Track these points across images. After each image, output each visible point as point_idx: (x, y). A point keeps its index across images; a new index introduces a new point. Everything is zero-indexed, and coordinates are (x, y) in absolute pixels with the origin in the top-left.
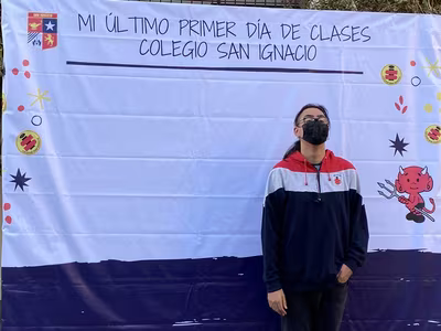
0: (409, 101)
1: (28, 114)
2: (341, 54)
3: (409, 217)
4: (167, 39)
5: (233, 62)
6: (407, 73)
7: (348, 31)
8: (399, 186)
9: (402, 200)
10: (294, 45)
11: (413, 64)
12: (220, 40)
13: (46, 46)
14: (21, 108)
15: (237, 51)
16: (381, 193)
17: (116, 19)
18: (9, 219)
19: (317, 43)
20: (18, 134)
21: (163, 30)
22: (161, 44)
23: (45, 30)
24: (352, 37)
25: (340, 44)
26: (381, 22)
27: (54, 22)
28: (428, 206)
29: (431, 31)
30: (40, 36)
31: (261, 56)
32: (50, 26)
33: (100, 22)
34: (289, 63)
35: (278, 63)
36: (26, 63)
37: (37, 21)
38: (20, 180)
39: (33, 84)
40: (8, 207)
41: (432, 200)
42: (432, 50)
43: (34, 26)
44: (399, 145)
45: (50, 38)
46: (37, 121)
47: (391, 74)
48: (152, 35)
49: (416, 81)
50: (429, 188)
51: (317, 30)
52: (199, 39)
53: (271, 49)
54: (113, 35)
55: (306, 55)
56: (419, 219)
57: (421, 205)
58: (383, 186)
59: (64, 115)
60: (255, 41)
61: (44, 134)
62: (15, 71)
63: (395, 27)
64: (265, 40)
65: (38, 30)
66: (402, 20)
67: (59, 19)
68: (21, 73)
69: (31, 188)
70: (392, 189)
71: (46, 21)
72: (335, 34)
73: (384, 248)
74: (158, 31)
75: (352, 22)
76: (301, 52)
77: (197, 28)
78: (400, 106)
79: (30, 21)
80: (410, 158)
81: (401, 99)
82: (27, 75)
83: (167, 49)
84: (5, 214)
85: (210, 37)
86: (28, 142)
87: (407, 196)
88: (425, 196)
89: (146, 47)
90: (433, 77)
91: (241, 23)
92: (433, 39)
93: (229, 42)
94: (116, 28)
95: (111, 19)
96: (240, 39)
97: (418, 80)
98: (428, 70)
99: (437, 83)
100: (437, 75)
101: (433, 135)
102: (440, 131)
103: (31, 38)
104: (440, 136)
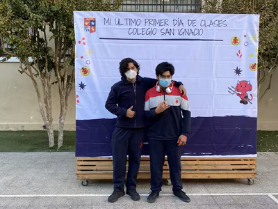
0: (243, 52)
1: (85, 59)
2: (214, 32)
3: (241, 102)
4: (139, 27)
5: (167, 36)
6: (242, 40)
7: (217, 22)
8: (237, 89)
9: (238, 95)
10: (193, 29)
11: (245, 36)
12: (161, 28)
13: (91, 31)
14: (82, 57)
15: (169, 32)
16: (229, 92)
17: (119, 20)
18: (78, 101)
19: (204, 28)
20: (81, 68)
21: (138, 24)
22: (137, 29)
23: (91, 25)
24: (219, 25)
25: (213, 28)
27: (94, 21)
28: (250, 97)
29: (254, 21)
30: (89, 28)
31: (179, 34)
32: (93, 23)
33: (112, 21)
34: (191, 37)
35: (186, 37)
36: (83, 39)
37: (87, 21)
38: (82, 86)
39: (86, 47)
40: (78, 96)
41: (251, 95)
42: (254, 30)
43: (87, 23)
44: (238, 71)
45: (93, 28)
46: (88, 62)
47: (235, 41)
48: (133, 26)
49: (246, 44)
50: (250, 90)
51: (203, 23)
52: (153, 27)
53: (183, 30)
54: (118, 27)
55: (199, 33)
56: (246, 103)
57: (246, 97)
58: (230, 89)
59: (98, 60)
60: (177, 27)
61: (91, 68)
62: (79, 42)
63: (238, 20)
64: (181, 27)
65: (88, 25)
66: (241, 17)
67: (97, 20)
69: (87, 89)
70: (234, 90)
71: (91, 21)
72: (212, 24)
73: (230, 115)
74: (136, 24)
75: (218, 19)
76: (196, 32)
77: (152, 23)
78: (239, 54)
79: (85, 22)
80: (242, 77)
81: (239, 52)
82: (84, 43)
83: (140, 32)
84: (77, 99)
85: (158, 26)
86: (85, 71)
87: (240, 93)
88: (248, 93)
89: (131, 31)
90: (253, 42)
91: (171, 20)
92: (255, 25)
93: (166, 28)
94: (119, 24)
95: (117, 20)
96: (171, 27)
97: (248, 43)
98: (251, 39)
99: (256, 45)
100: (256, 41)
101: (253, 67)
102: (257, 66)
103: (85, 28)
104: (257, 68)
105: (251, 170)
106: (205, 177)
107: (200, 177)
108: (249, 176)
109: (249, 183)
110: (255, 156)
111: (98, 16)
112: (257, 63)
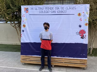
1: (24, 22)
3: (81, 38)
4: (43, 10)
5: (53, 13)
6: (82, 14)
7: (72, 8)
8: (80, 33)
9: (80, 35)
10: (63, 10)
11: (83, 13)
12: (51, 10)
13: (27, 12)
14: (23, 21)
15: (54, 12)
16: (76, 34)
18: (22, 36)
19: (67, 10)
22: (42, 11)
23: (27, 10)
25: (71, 10)
26: (78, 6)
27: (28, 9)
28: (85, 36)
29: (87, 7)
30: (26, 11)
31: (58, 12)
33: (34, 9)
34: (62, 13)
35: (60, 13)
36: (24, 15)
38: (23, 31)
39: (25, 18)
41: (85, 35)
42: (87, 10)
43: (25, 10)
44: (80, 26)
45: (27, 11)
46: (25, 23)
47: (79, 15)
48: (41, 10)
49: (84, 16)
50: (85, 33)
51: (67, 8)
52: (48, 10)
53: (59, 11)
54: (36, 10)
57: (83, 36)
58: (77, 33)
59: (29, 22)
60: (57, 10)
61: (26, 25)
63: (81, 7)
66: (82, 5)
68: (23, 16)
69: (25, 32)
70: (78, 33)
71: (27, 9)
72: (70, 8)
73: (76, 42)
74: (42, 9)
75: (73, 6)
76: (64, 11)
78: (81, 20)
79: (25, 9)
80: (82, 28)
81: (81, 19)
82: (24, 17)
83: (43, 12)
84: (21, 35)
85: (50, 10)
86: (24, 26)
87: (81, 34)
88: (84, 34)
89: (40, 12)
90: (87, 15)
91: (54, 7)
92: (87, 8)
93: (53, 11)
94: (36, 9)
95: (35, 8)
96: (54, 10)
97: (84, 15)
98: (86, 14)
99: (88, 16)
100: (88, 14)
101: (86, 24)
102: (88, 24)
103: (25, 11)
104: (88, 25)
105: (85, 64)
106: (66, 65)
107: (64, 65)
108: (84, 66)
109: (84, 69)
110: (87, 59)
111: (29, 7)
112: (88, 23)
